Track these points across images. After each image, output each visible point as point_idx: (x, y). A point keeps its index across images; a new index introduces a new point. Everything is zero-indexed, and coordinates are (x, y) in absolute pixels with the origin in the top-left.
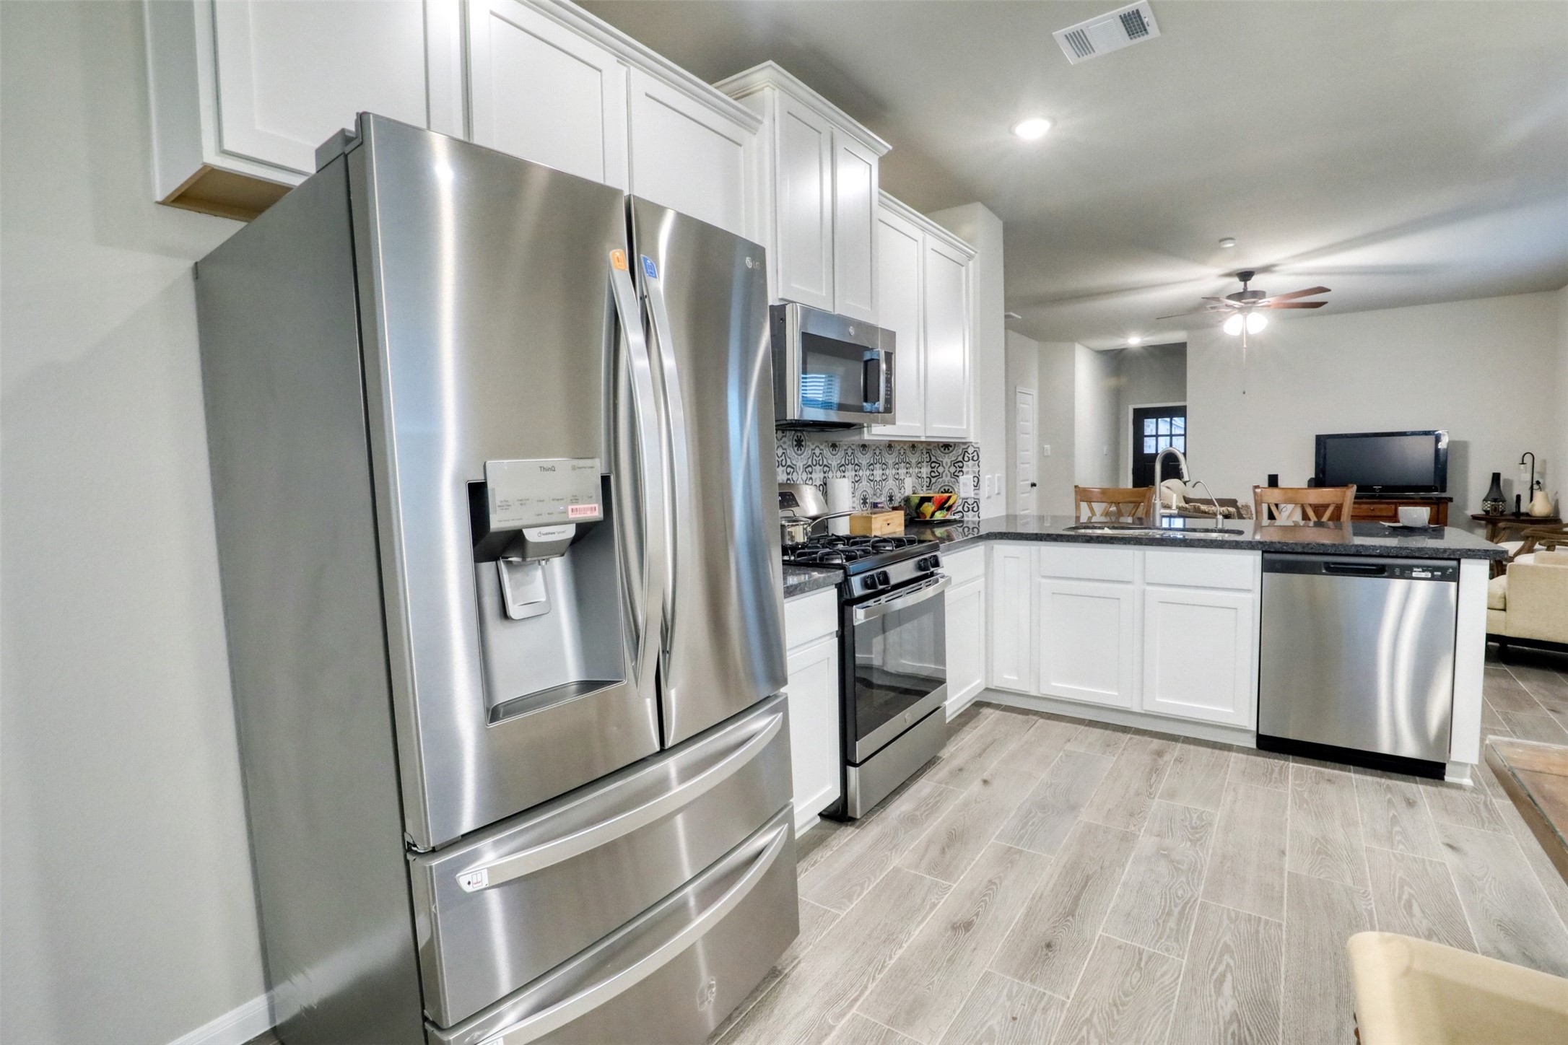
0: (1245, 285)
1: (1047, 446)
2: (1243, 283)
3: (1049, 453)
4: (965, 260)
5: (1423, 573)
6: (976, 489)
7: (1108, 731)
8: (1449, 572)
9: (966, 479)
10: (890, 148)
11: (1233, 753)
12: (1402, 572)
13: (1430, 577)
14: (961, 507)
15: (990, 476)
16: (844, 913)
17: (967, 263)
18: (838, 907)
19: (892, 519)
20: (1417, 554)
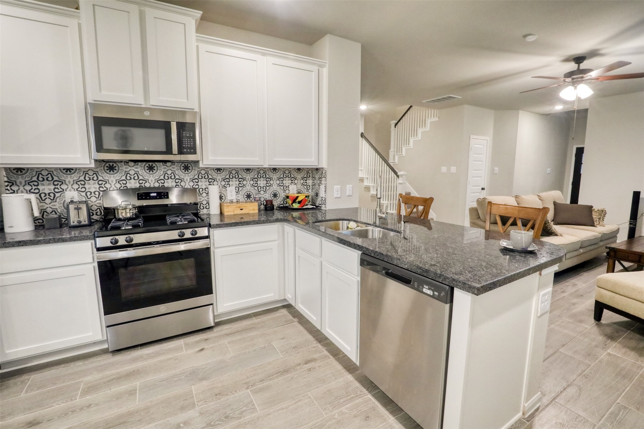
0: (579, 66)
1: (496, 169)
2: (577, 65)
3: (497, 172)
4: (315, 68)
5: (429, 291)
6: (325, 193)
7: (313, 339)
8: (442, 294)
9: (322, 187)
10: (201, 12)
11: (350, 375)
12: (418, 286)
13: (432, 295)
14: (321, 202)
15: (340, 186)
16: (21, 396)
17: (319, 69)
18: (27, 392)
19: (245, 207)
20: (425, 275)
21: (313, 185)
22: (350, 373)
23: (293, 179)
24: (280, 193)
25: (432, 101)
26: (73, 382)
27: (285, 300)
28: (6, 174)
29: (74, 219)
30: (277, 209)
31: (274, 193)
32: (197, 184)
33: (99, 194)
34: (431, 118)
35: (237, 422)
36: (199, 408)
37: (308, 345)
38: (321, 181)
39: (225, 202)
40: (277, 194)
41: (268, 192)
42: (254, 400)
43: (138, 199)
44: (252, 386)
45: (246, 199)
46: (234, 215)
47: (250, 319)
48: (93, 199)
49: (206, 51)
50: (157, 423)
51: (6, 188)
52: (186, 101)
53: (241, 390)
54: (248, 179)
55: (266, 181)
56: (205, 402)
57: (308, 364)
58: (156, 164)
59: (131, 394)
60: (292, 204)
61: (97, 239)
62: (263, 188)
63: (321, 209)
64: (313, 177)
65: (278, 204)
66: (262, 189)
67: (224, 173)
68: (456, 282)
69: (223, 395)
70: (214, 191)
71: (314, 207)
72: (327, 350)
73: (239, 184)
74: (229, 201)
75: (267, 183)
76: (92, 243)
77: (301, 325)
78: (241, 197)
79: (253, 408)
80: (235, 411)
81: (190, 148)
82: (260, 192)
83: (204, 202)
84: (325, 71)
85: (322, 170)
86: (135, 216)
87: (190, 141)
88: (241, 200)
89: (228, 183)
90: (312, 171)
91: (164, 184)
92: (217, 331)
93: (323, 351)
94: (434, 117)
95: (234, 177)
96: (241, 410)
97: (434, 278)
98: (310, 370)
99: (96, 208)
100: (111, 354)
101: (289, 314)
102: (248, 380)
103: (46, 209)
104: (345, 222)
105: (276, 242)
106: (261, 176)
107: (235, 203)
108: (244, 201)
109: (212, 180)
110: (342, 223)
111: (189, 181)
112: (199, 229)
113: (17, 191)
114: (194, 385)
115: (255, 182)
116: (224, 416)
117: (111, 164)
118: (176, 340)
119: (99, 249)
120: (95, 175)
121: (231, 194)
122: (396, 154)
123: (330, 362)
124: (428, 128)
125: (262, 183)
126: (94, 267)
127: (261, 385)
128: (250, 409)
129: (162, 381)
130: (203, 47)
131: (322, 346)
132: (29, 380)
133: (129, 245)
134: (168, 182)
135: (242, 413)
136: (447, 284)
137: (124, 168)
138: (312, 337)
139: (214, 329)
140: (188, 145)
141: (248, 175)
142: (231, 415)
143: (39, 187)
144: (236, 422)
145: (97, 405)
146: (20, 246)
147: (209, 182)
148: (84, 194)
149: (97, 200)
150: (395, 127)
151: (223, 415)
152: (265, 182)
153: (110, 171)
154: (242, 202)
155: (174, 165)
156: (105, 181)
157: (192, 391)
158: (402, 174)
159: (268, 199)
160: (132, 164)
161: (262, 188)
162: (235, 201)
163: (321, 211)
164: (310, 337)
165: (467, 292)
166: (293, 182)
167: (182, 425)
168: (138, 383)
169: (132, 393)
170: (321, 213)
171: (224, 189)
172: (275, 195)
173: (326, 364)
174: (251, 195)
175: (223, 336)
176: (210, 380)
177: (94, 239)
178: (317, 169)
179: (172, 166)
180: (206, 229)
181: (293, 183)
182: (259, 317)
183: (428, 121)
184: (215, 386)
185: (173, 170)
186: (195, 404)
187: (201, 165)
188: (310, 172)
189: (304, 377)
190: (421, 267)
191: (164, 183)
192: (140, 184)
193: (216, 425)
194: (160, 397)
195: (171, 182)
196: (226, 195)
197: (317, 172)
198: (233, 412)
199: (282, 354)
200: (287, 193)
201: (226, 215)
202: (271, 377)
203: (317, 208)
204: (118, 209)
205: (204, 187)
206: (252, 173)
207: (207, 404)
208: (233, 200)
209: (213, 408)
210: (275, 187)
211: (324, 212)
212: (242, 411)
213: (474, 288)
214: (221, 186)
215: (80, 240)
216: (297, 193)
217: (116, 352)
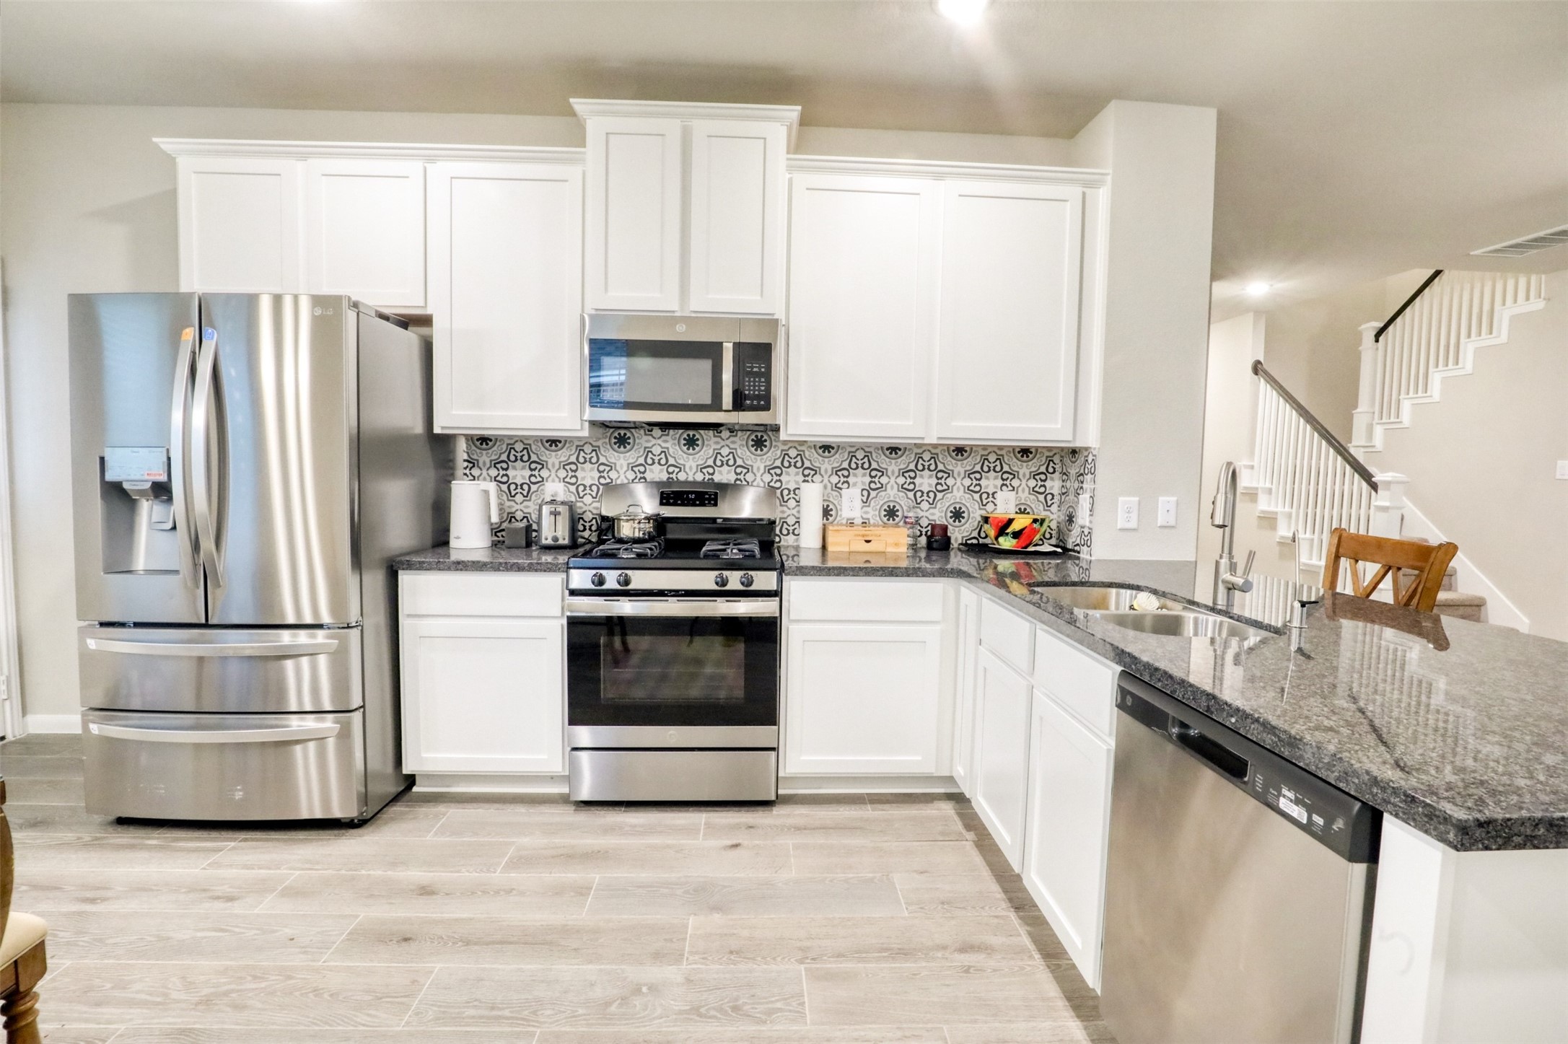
4: (1074, 192)
5: (1295, 807)
6: (1091, 515)
7: (1001, 895)
8: (1339, 824)
9: (1084, 499)
10: (799, 108)
11: (1079, 1023)
12: (1266, 787)
13: (1305, 821)
14: (1079, 538)
15: (1137, 499)
16: (428, 838)
17: (1084, 194)
18: (436, 834)
19: (876, 535)
20: (1286, 754)
21: (1063, 494)
22: (1078, 1017)
23: (1008, 477)
24: (971, 510)
25: (1511, 247)
26: (501, 840)
27: (950, 780)
28: (467, 448)
29: (547, 536)
30: (959, 549)
31: (955, 508)
32: (778, 478)
33: (598, 489)
34: (1515, 301)
35: (754, 1028)
36: (689, 967)
37: (982, 908)
38: (1082, 482)
39: (836, 522)
40: (964, 512)
41: (939, 505)
42: (806, 994)
43: (662, 504)
44: (813, 959)
45: (885, 519)
46: (850, 552)
47: (857, 807)
48: (588, 499)
49: (807, 189)
50: (602, 967)
51: (465, 471)
52: (759, 298)
53: (786, 959)
54: (893, 472)
55: (937, 477)
56: (703, 958)
57: (967, 955)
58: (700, 434)
59: (581, 894)
60: (996, 538)
61: (572, 571)
62: (928, 496)
63: (1078, 558)
64: (1065, 474)
65: (963, 537)
66: (925, 497)
67: (837, 456)
68: (1384, 789)
69: (744, 958)
70: (812, 495)
71: (1059, 550)
72: (1030, 934)
73: (871, 482)
74: (844, 522)
75: (937, 484)
76: (563, 579)
77: (981, 853)
78: (874, 513)
79: (798, 1012)
80: (758, 1003)
81: (758, 397)
82: (919, 504)
83: (791, 521)
84: (1102, 198)
85: (1086, 454)
86: (649, 536)
87: (760, 382)
88: (872, 521)
89: (845, 479)
90: (1062, 457)
91: (714, 477)
92: (778, 815)
93: (1020, 935)
94: (1528, 298)
95: (860, 465)
96: (770, 1006)
97: (1313, 768)
98: (967, 970)
99: (591, 516)
100: (573, 808)
101: (956, 818)
102: (808, 944)
103: (514, 513)
104: (1126, 594)
105: (938, 628)
106: (924, 466)
107: (857, 525)
108: (881, 523)
109: (810, 473)
110: (1118, 595)
111: (762, 471)
112: (759, 573)
113: (478, 477)
114: (695, 915)
115: (909, 480)
116: (731, 1004)
117: (622, 432)
118: (693, 811)
119: (573, 593)
120: (594, 453)
121: (851, 504)
122: (1376, 420)
123: (1029, 968)
124: (1503, 333)
125: (926, 482)
126: (562, 626)
127: (834, 966)
128: (790, 1011)
129: (640, 887)
130: (803, 180)
131: (1020, 921)
132: (444, 815)
133: (624, 592)
134: (720, 473)
135: (770, 1012)
136: (1352, 793)
137: (642, 440)
138: (1000, 890)
139: (774, 808)
140: (754, 391)
141: (893, 461)
142: (746, 1008)
143: (508, 472)
144: (752, 1028)
145: (522, 893)
146: (458, 570)
147: (805, 476)
148: (573, 488)
149: (593, 502)
150: (1377, 341)
151: (728, 1002)
152: (934, 481)
153: (619, 447)
154: (875, 525)
155: (736, 436)
156: (609, 466)
157: (687, 927)
158: (1389, 479)
159: (938, 522)
160: (657, 432)
161: (925, 495)
162: (858, 521)
163: (1077, 562)
164: (994, 888)
165: (1420, 829)
166: (1008, 482)
167: (644, 989)
168: (598, 876)
169: (582, 891)
170: (1077, 568)
171: (837, 493)
172: (957, 515)
173: (1016, 969)
174: (898, 511)
175: (789, 829)
176: (729, 917)
177: (567, 572)
178: (1074, 452)
179: (732, 439)
180: (774, 574)
181: (1006, 485)
182: (880, 806)
183: (1504, 316)
184: (735, 931)
185: (732, 446)
186: (683, 955)
187: (783, 436)
188: (1056, 459)
189: (947, 983)
190: (1274, 728)
191: (713, 474)
192: (669, 473)
193: (710, 1017)
194: (626, 917)
195: (726, 471)
196: (839, 507)
197: (1074, 459)
198: (753, 1004)
199: (910, 908)
200: (990, 510)
201: (833, 552)
202: (864, 955)
203: (1065, 552)
204: (620, 520)
205: (792, 486)
206: (904, 457)
207: (707, 965)
208: (853, 519)
209: (715, 979)
210: (958, 494)
211: (1084, 565)
212: (773, 1009)
213: (1447, 819)
214: (829, 485)
215: (545, 571)
216: (1017, 513)
217: (583, 805)
